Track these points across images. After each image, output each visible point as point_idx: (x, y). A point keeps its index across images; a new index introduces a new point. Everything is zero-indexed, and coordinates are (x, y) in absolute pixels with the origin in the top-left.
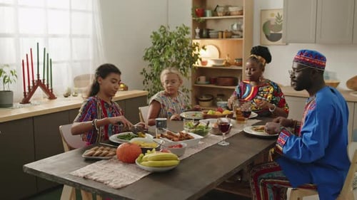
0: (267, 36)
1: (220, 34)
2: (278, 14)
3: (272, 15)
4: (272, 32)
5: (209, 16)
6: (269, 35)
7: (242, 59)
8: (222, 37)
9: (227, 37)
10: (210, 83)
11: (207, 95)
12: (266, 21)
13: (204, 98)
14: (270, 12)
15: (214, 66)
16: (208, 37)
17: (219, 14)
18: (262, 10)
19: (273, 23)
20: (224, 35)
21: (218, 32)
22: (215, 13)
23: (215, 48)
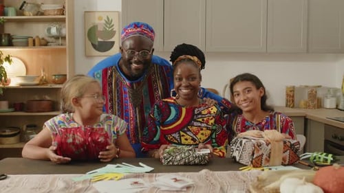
0: (94, 46)
1: (30, 41)
2: (108, 18)
3: (100, 18)
4: (99, 40)
5: (11, 15)
6: (97, 44)
7: (66, 75)
8: (34, 45)
9: (41, 45)
10: (16, 111)
11: (12, 128)
12: (92, 26)
13: (8, 132)
14: (97, 15)
15: (22, 85)
16: (10, 44)
17: (27, 13)
18: (85, 12)
19: (100, 28)
20: (37, 42)
21: (27, 38)
22: (20, 11)
23: (20, 61)
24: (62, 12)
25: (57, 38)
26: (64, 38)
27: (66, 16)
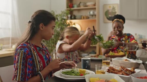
0: (107, 18)
2: (113, 7)
3: (110, 7)
5: (75, 8)
6: (109, 17)
16: (75, 18)
17: (81, 6)
18: (104, 5)
19: (110, 11)
20: (85, 18)
21: (81, 16)
22: (79, 6)
23: (78, 25)
24: (95, 5)
25: (92, 16)
26: (95, 15)
27: (96, 7)
